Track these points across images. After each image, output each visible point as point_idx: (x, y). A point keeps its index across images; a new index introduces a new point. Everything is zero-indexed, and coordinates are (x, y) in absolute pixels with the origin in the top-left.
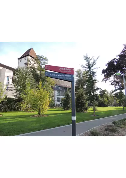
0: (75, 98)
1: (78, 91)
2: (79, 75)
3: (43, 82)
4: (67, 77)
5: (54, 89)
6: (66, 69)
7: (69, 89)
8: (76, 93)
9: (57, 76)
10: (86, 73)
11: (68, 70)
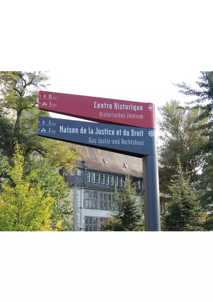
0: (159, 217)
1: (171, 188)
2: (172, 122)
3: (27, 152)
4: (126, 138)
5: (71, 182)
6: (121, 107)
7: (134, 179)
8: (161, 198)
9: (87, 135)
10: (202, 117)
11: (132, 112)
